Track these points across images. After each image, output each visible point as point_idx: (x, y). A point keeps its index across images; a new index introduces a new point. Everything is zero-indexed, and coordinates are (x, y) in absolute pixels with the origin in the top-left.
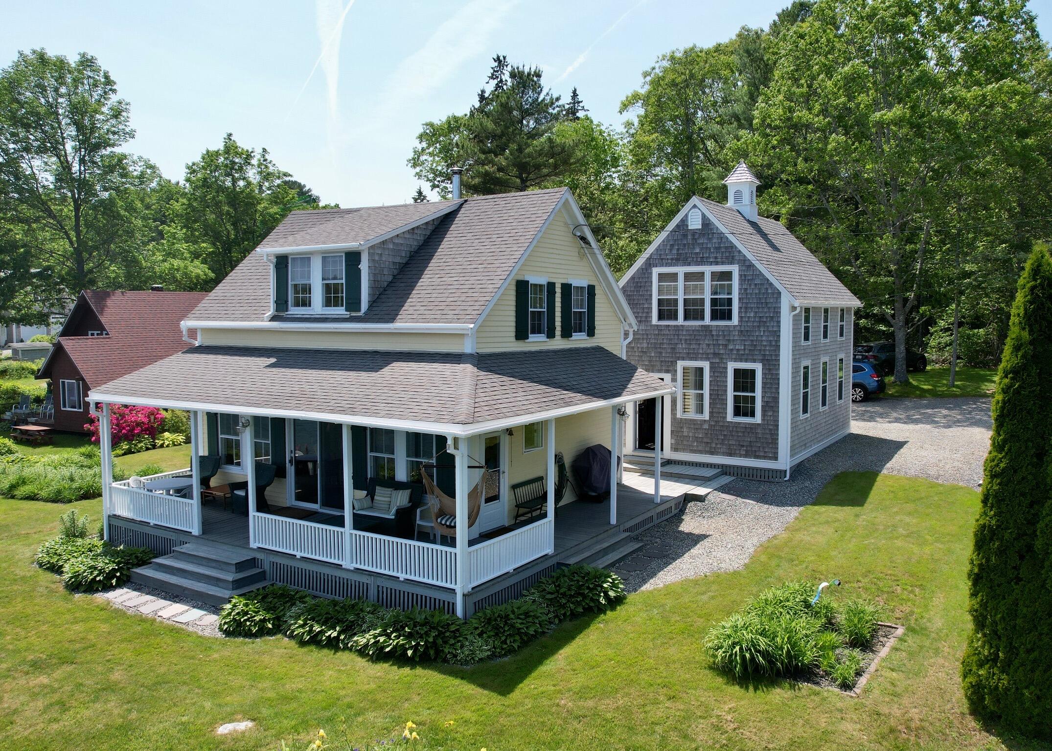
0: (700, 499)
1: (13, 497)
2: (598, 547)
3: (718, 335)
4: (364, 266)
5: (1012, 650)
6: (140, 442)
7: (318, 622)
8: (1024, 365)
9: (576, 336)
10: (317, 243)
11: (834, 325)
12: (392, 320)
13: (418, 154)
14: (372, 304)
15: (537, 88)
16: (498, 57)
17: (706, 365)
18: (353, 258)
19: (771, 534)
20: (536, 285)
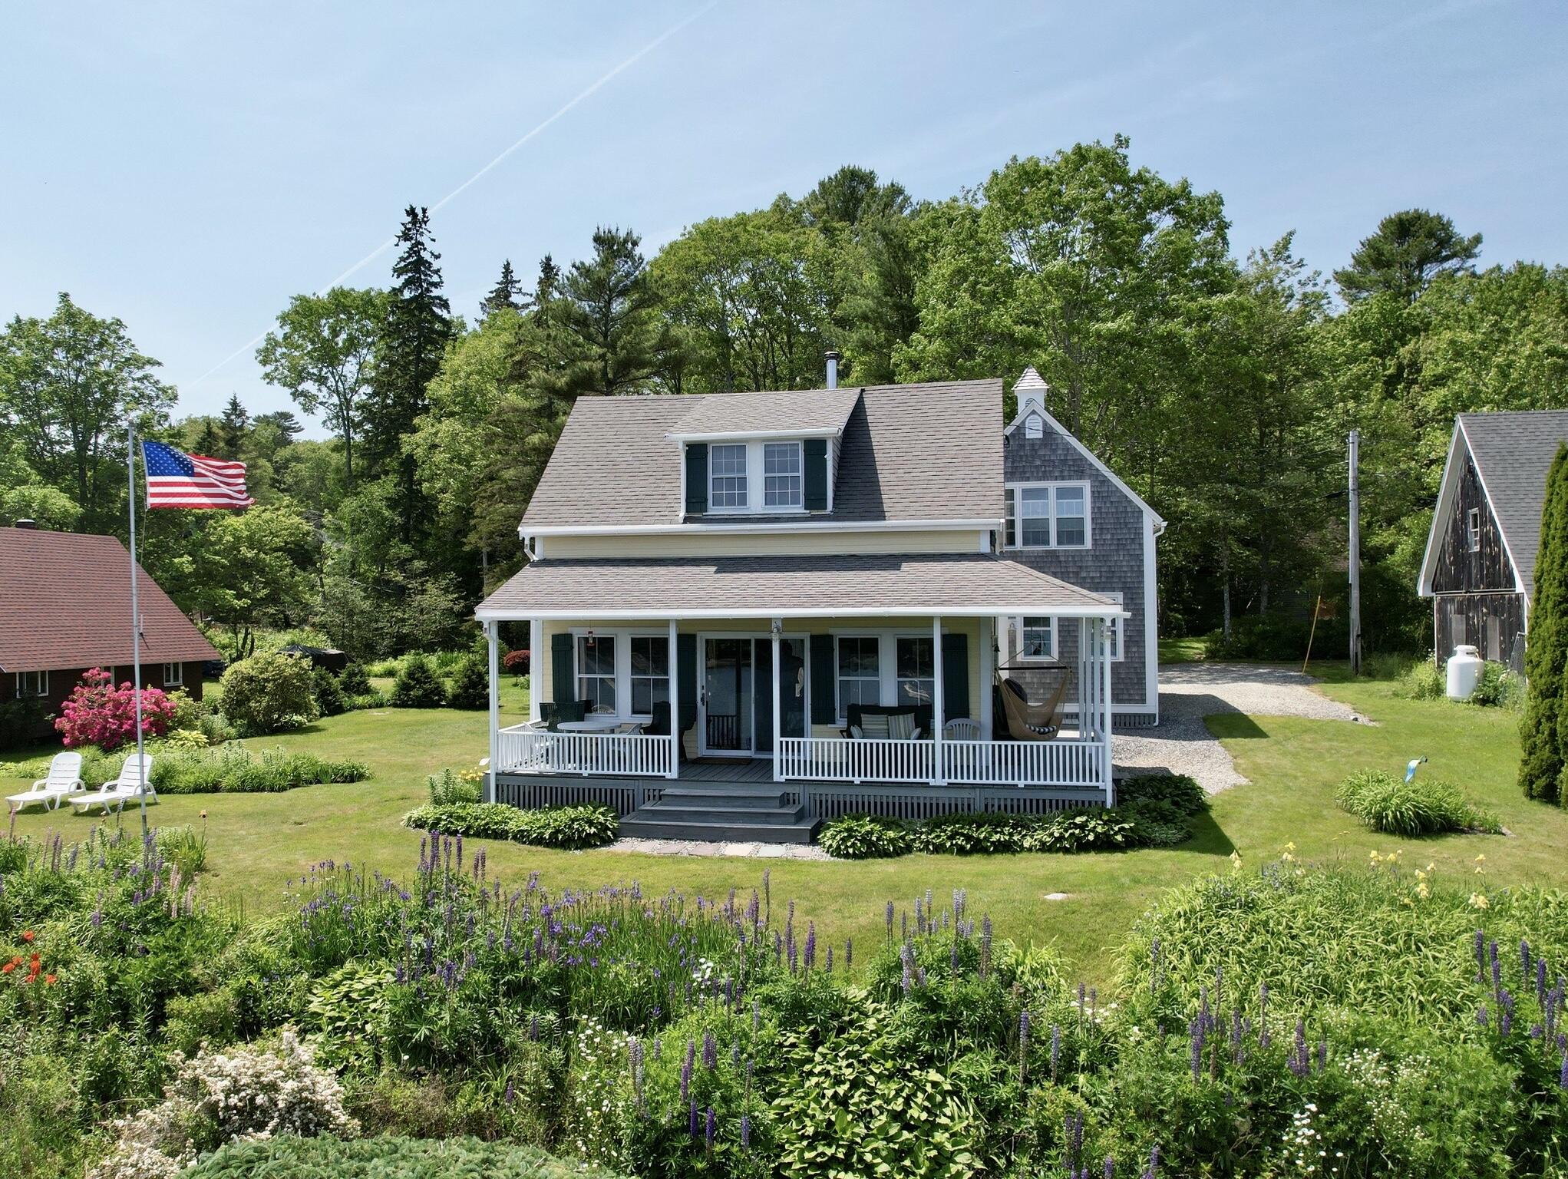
3: (1067, 561)
4: (831, 457)
10: (756, 428)
12: (880, 517)
13: (272, 343)
14: (842, 500)
16: (413, 209)
18: (814, 446)
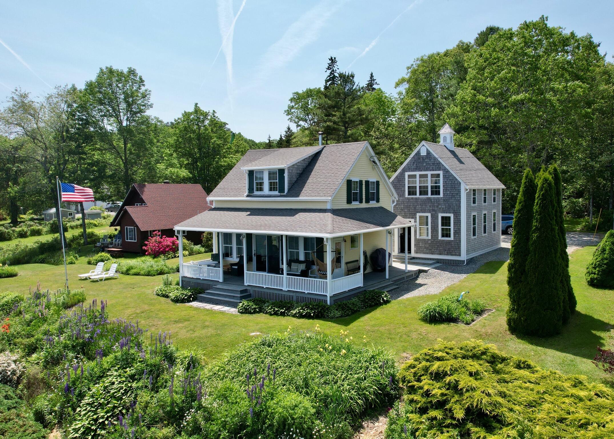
0: (425, 271)
1: (128, 274)
2: (381, 286)
3: (434, 202)
4: (286, 175)
5: (519, 306)
6: (169, 254)
7: (276, 307)
8: (522, 209)
9: (371, 202)
10: (266, 165)
11: (490, 197)
12: (298, 196)
13: (289, 108)
14: (289, 190)
15: (353, 83)
16: (332, 58)
17: (429, 215)
18: (281, 171)
19: (453, 283)
20: (355, 182)
